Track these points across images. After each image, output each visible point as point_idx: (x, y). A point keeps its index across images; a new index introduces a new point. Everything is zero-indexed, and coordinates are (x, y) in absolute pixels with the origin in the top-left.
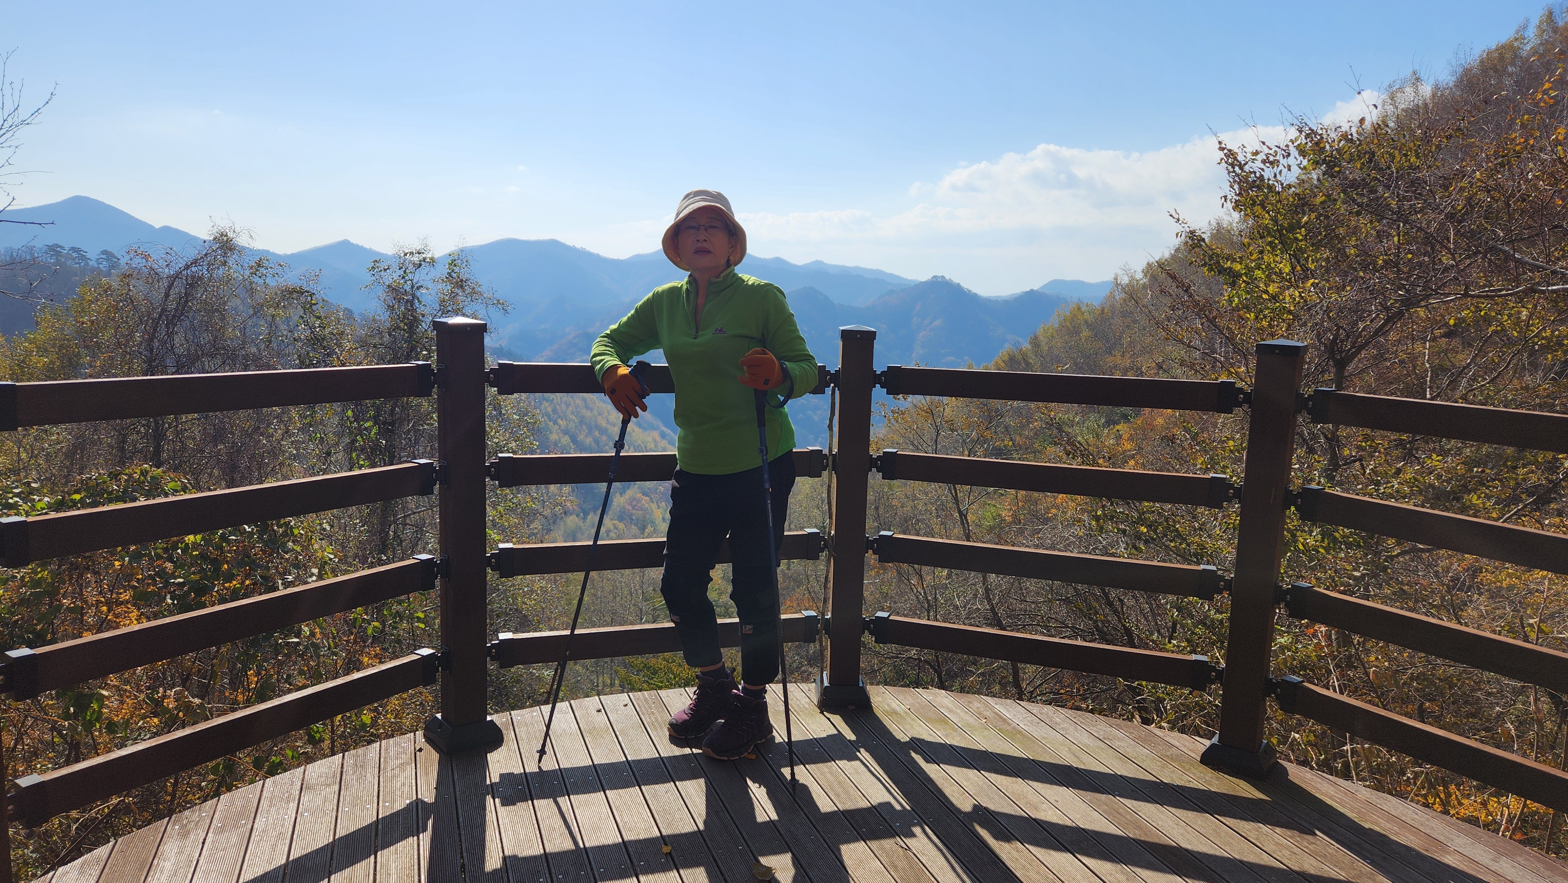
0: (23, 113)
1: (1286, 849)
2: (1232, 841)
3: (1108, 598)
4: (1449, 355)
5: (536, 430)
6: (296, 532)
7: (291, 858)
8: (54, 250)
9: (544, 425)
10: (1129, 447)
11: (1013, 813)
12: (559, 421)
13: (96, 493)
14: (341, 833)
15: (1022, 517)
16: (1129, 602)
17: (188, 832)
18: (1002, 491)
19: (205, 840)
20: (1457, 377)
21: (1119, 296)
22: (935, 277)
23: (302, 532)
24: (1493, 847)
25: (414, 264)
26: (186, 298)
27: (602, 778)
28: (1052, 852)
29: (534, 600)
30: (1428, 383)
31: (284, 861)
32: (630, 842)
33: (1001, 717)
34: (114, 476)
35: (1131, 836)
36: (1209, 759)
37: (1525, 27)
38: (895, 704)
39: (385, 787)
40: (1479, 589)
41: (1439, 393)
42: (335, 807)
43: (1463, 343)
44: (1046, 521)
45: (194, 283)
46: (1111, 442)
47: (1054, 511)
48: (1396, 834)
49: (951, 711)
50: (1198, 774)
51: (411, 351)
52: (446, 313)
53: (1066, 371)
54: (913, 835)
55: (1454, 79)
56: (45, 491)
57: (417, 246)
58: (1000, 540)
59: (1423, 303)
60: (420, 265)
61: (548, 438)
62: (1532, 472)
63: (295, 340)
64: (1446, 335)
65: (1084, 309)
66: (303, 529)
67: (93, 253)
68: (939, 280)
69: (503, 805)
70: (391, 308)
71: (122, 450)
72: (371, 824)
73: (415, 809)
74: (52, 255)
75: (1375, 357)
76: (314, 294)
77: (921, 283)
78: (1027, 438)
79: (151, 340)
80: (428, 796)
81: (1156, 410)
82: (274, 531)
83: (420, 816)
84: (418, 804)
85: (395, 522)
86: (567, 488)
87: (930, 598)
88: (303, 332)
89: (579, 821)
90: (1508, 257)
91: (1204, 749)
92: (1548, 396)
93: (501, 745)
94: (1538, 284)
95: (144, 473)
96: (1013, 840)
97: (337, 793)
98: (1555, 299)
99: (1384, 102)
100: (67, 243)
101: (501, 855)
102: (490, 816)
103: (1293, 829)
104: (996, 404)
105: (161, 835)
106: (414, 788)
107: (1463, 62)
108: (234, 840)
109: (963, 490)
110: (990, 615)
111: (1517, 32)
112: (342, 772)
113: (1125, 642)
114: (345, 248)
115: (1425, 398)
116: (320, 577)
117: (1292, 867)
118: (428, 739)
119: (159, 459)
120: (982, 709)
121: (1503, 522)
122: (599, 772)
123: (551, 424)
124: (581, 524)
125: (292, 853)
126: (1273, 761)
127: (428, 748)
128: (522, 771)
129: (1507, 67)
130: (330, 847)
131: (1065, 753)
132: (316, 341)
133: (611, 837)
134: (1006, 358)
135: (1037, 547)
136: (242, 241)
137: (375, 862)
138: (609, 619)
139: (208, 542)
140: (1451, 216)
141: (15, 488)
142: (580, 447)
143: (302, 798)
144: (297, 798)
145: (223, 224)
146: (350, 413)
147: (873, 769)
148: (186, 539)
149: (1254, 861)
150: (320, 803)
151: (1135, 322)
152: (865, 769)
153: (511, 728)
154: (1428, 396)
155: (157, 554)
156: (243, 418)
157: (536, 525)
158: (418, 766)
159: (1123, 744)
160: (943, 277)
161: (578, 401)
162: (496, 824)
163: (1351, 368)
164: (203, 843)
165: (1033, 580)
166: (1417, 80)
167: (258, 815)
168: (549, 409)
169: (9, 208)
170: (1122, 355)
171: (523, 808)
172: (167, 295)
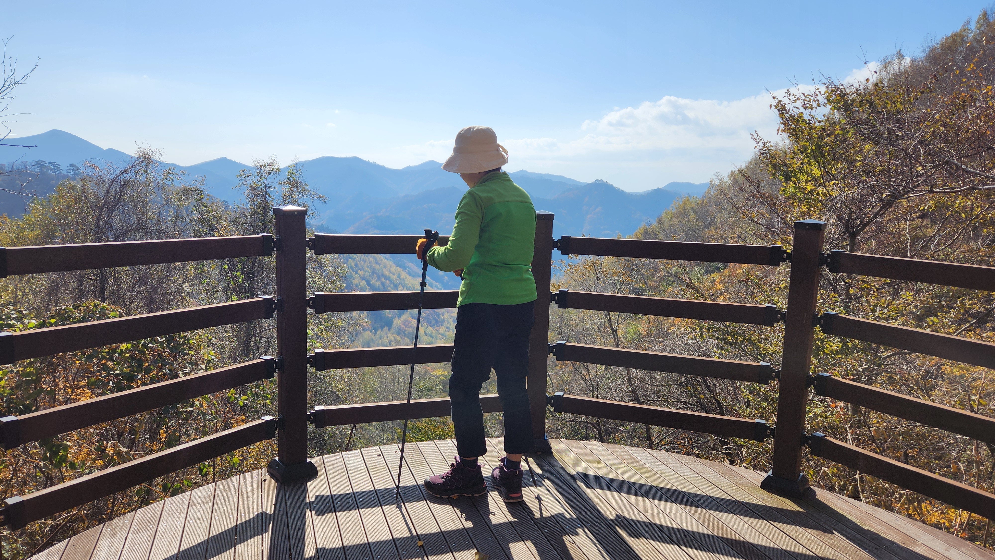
0: (18, 77)
1: (815, 542)
2: (780, 538)
3: (706, 383)
4: (923, 229)
5: (345, 278)
6: (191, 342)
7: (181, 550)
8: (39, 164)
9: (349, 274)
10: (720, 288)
11: (641, 520)
12: (359, 271)
13: (64, 317)
14: (213, 533)
15: (652, 332)
16: (720, 386)
17: (116, 533)
18: (640, 316)
19: (126, 538)
20: (928, 243)
21: (713, 192)
22: (597, 180)
23: (195, 342)
24: (946, 542)
25: (267, 173)
26: (121, 193)
27: (380, 498)
28: (665, 545)
29: (343, 385)
30: (909, 247)
31: (176, 551)
32: (397, 539)
33: (634, 459)
34: (76, 307)
35: (716, 534)
36: (766, 485)
37: (968, 23)
38: (568, 452)
39: (242, 504)
40: (942, 377)
41: (916, 254)
42: (210, 517)
43: (931, 222)
44: (668, 334)
45: (125, 184)
46: (709, 284)
47: (672, 328)
48: (885, 533)
49: (603, 455)
50: (759, 495)
51: (265, 227)
52: (286, 203)
53: (679, 239)
54: (577, 534)
55: (924, 55)
56: (32, 316)
57: (268, 161)
58: (638, 346)
59: (905, 197)
60: (270, 173)
61: (352, 283)
62: (975, 304)
63: (191, 220)
64: (920, 217)
65: (691, 200)
66: (195, 340)
67: (64, 166)
68: (600, 182)
69: (317, 515)
70: (252, 201)
71: (81, 290)
72: (233, 528)
73: (261, 518)
74: (38, 167)
75: (875, 231)
76: (202, 191)
77: (588, 184)
78: (655, 282)
79: (98, 220)
80: (270, 510)
81: (737, 264)
82: (177, 341)
83: (264, 522)
84: (263, 515)
85: (254, 335)
86: (364, 314)
87: (593, 383)
88: (196, 216)
89: (365, 526)
90: (958, 168)
91: (763, 479)
92: (985, 255)
93: (316, 477)
94: (978, 184)
95: (96, 306)
96: (640, 537)
97: (211, 508)
98: (988, 194)
99: (880, 70)
100: (48, 160)
101: (315, 547)
102: (308, 522)
103: (819, 530)
104: (636, 260)
105: (98, 535)
106: (260, 505)
107: (930, 45)
108: (145, 538)
109: (614, 315)
110: (631, 394)
111: (964, 26)
112: (215, 495)
113: (718, 411)
114: (224, 162)
115: (906, 257)
116: (206, 370)
117: (818, 554)
118: (270, 474)
119: (104, 296)
120: (622, 454)
121: (956, 336)
122: (378, 494)
123: (354, 273)
124: (373, 337)
125: (182, 546)
126: (807, 486)
127: (269, 479)
128: (329, 494)
129: (958, 48)
130: (206, 543)
131: (675, 482)
132: (204, 221)
133: (385, 536)
134: (642, 231)
135: (661, 351)
136: (156, 157)
137: (235, 552)
138: (391, 397)
139: (135, 348)
140: (921, 142)
141: (13, 314)
142: (373, 288)
143: (189, 511)
144: (186, 511)
145: (144, 147)
146: (226, 267)
147: (552, 492)
148: (121, 346)
149: (794, 551)
150: (200, 514)
151: (723, 209)
152: (548, 492)
153: (323, 466)
154: (909, 255)
155: (103, 356)
156: (158, 269)
157: (345, 337)
158: (263, 490)
159: (711, 476)
160: (602, 180)
161: (371, 259)
162: (312, 527)
163: (860, 237)
164: (126, 540)
165: (659, 373)
166: (900, 56)
167: (161, 522)
168: (353, 264)
169: (8, 137)
170: (716, 230)
171: (330, 517)
172: (108, 192)
